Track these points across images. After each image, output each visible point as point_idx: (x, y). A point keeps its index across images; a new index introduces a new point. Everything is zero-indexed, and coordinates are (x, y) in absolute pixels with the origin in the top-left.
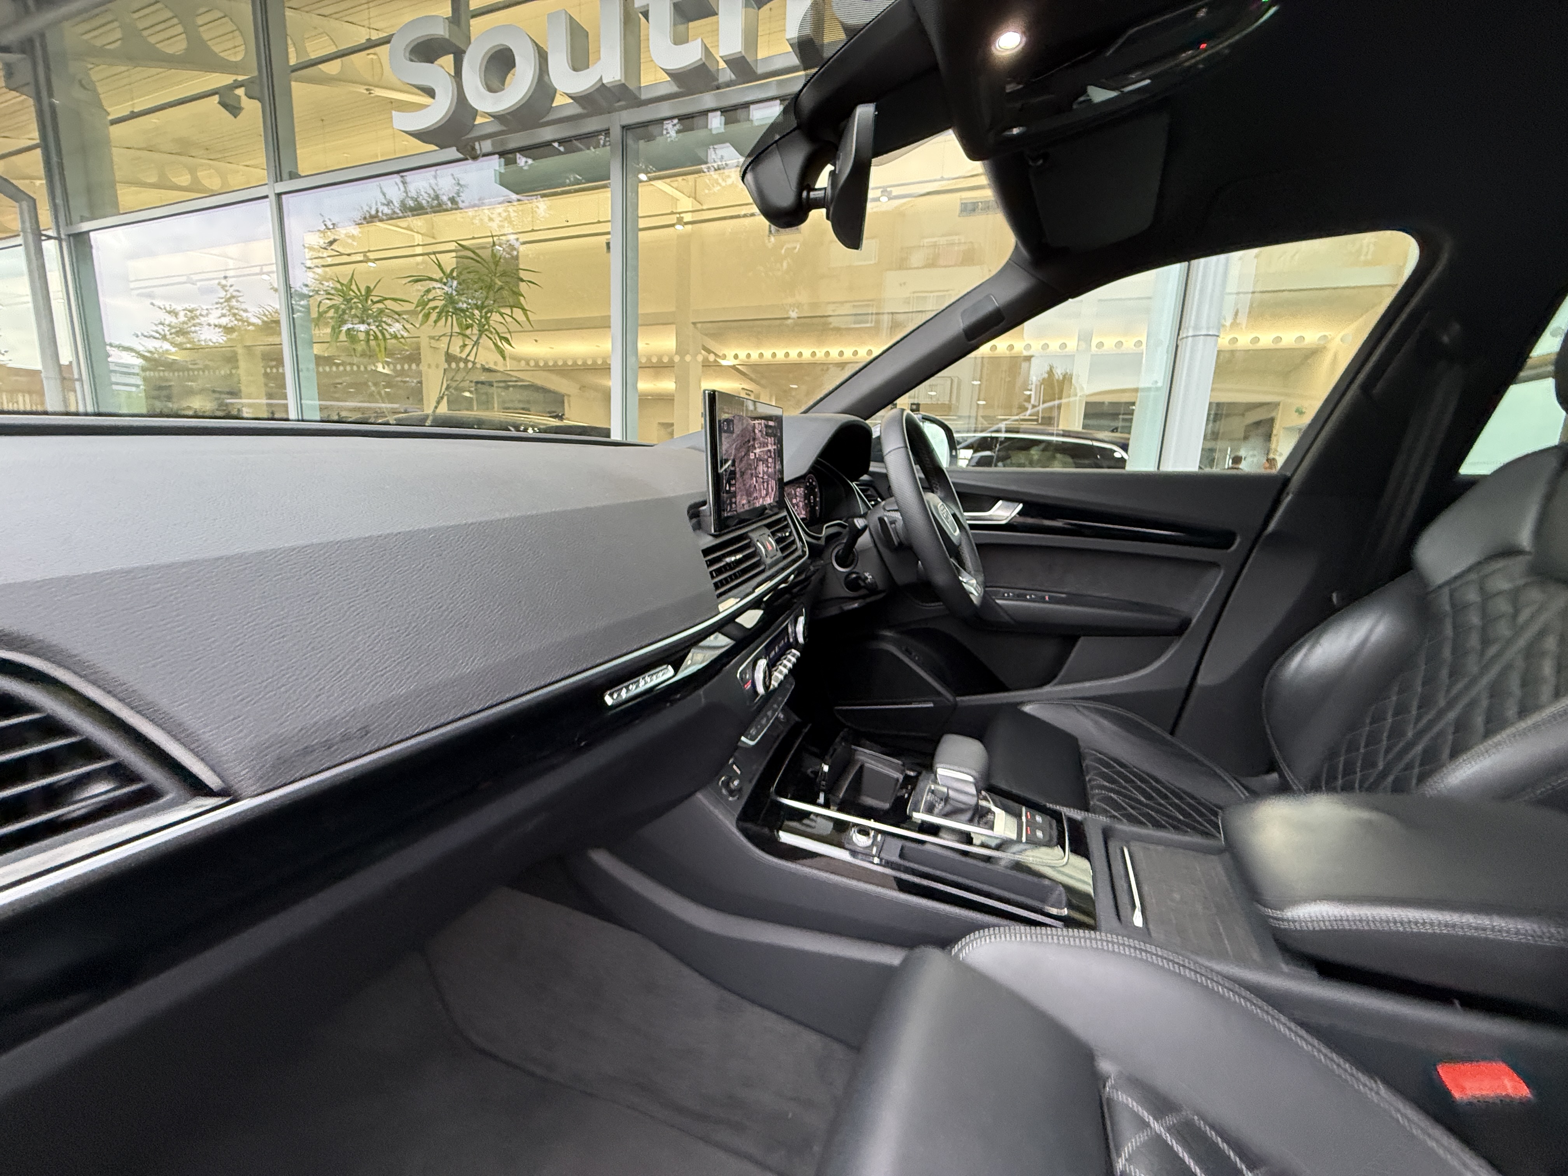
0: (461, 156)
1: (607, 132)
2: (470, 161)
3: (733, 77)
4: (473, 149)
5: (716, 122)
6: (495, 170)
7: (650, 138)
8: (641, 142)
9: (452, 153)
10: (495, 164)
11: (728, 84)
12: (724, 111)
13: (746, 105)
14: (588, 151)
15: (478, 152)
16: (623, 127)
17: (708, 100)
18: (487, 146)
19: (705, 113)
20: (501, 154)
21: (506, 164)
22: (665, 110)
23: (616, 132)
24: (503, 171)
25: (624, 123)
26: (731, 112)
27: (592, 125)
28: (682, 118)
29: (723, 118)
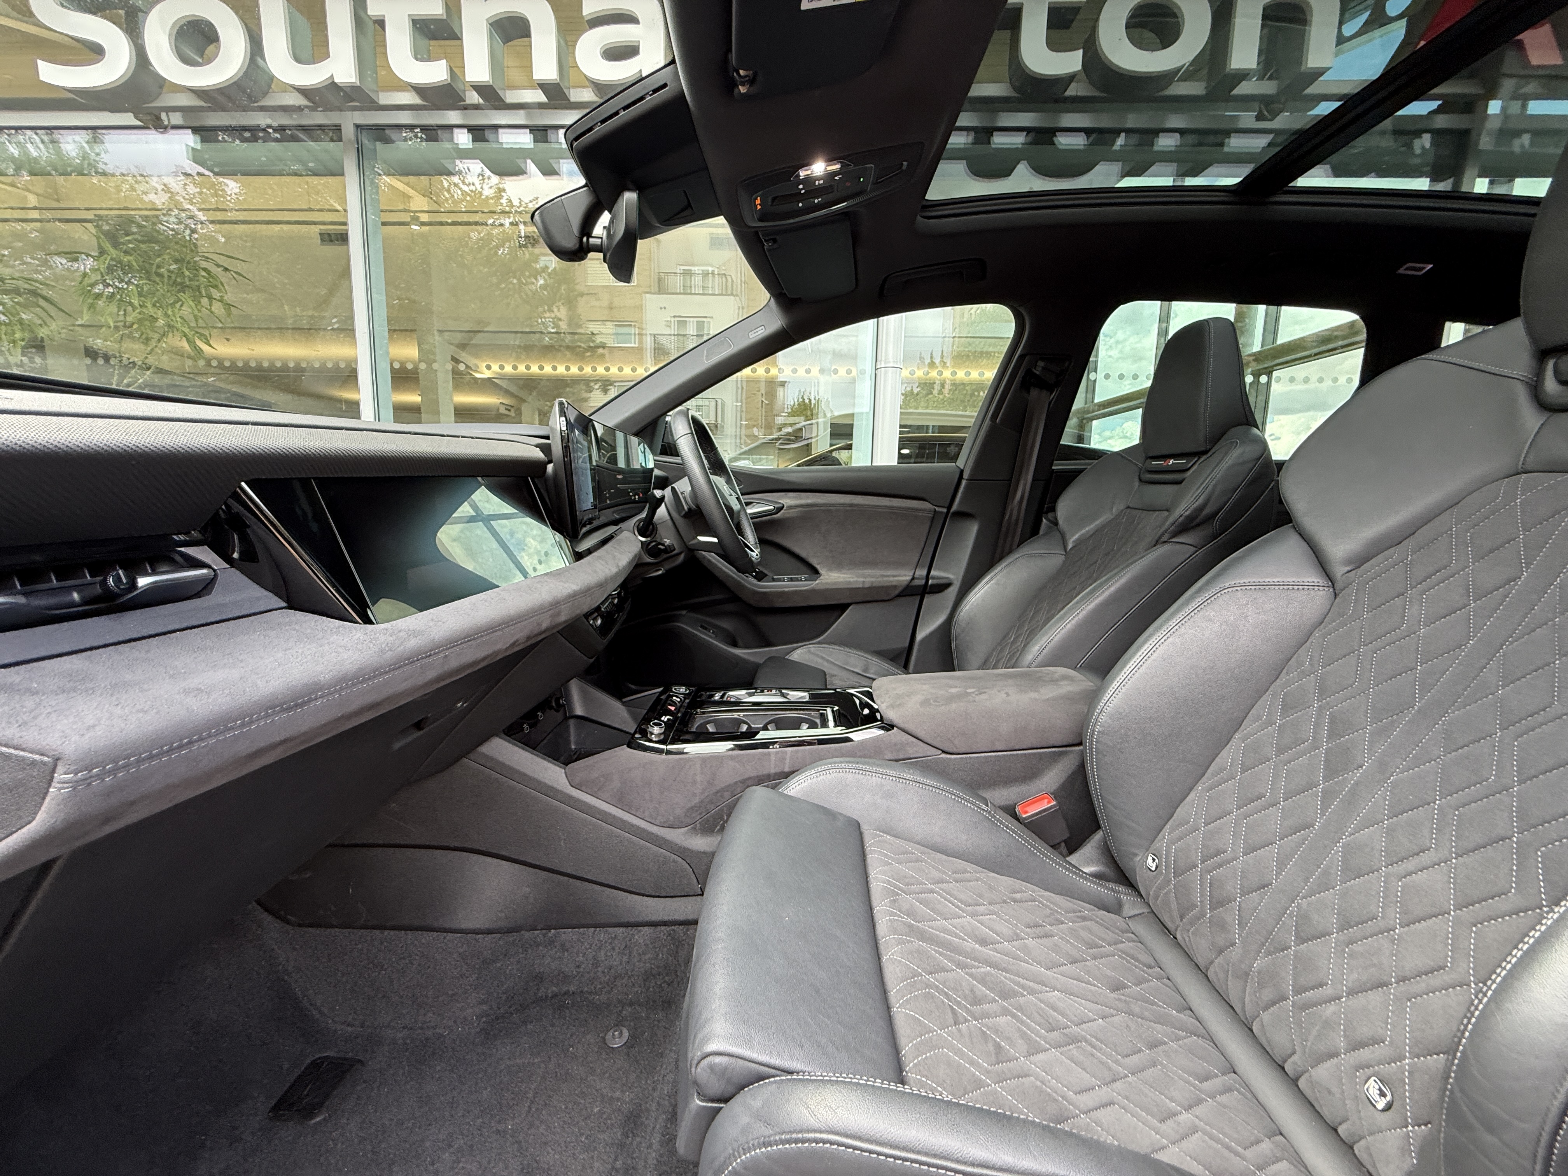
0: (139, 123)
1: (337, 128)
2: (153, 131)
3: (481, 101)
4: (158, 118)
5: (463, 138)
6: (187, 145)
7: (387, 141)
8: (379, 145)
9: (128, 119)
10: (189, 139)
11: (476, 107)
12: (471, 129)
13: (496, 127)
14: (312, 143)
15: (166, 123)
16: (357, 126)
17: (453, 117)
18: (176, 118)
19: (450, 127)
20: (196, 130)
21: (202, 141)
22: (405, 118)
23: (348, 131)
24: (199, 147)
25: (358, 122)
26: (478, 132)
27: (319, 118)
28: (425, 128)
29: (470, 136)
